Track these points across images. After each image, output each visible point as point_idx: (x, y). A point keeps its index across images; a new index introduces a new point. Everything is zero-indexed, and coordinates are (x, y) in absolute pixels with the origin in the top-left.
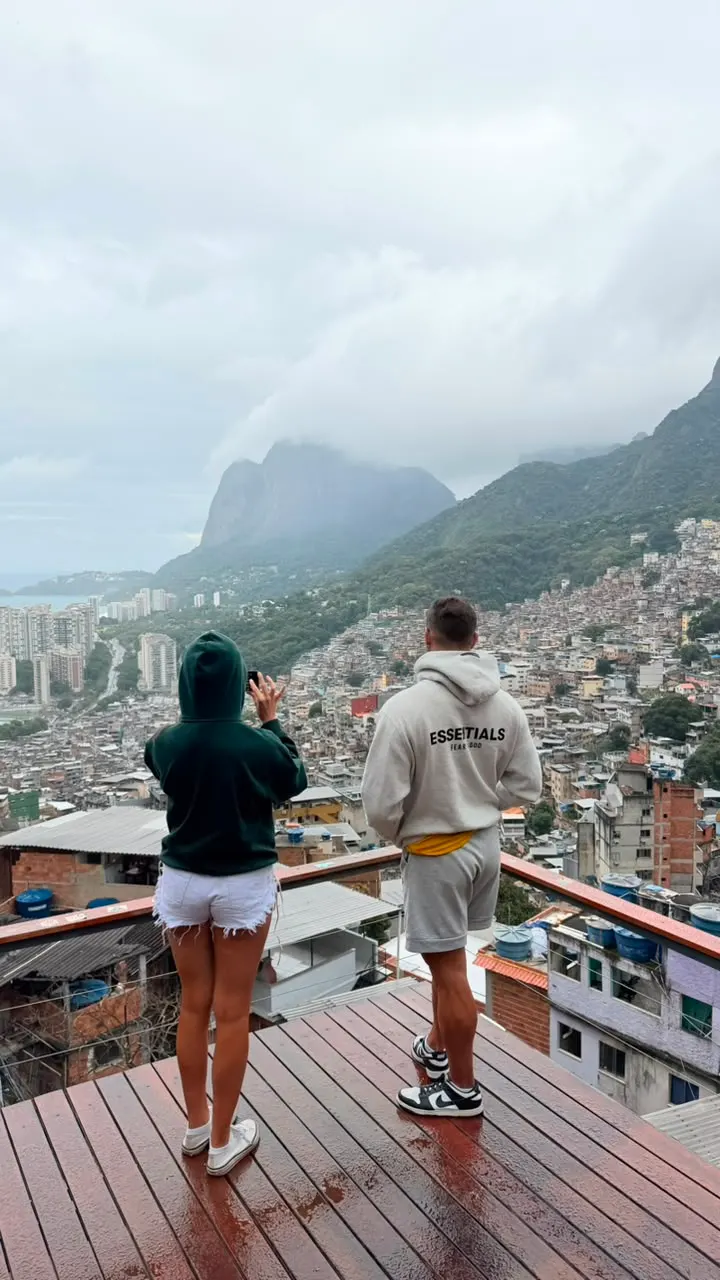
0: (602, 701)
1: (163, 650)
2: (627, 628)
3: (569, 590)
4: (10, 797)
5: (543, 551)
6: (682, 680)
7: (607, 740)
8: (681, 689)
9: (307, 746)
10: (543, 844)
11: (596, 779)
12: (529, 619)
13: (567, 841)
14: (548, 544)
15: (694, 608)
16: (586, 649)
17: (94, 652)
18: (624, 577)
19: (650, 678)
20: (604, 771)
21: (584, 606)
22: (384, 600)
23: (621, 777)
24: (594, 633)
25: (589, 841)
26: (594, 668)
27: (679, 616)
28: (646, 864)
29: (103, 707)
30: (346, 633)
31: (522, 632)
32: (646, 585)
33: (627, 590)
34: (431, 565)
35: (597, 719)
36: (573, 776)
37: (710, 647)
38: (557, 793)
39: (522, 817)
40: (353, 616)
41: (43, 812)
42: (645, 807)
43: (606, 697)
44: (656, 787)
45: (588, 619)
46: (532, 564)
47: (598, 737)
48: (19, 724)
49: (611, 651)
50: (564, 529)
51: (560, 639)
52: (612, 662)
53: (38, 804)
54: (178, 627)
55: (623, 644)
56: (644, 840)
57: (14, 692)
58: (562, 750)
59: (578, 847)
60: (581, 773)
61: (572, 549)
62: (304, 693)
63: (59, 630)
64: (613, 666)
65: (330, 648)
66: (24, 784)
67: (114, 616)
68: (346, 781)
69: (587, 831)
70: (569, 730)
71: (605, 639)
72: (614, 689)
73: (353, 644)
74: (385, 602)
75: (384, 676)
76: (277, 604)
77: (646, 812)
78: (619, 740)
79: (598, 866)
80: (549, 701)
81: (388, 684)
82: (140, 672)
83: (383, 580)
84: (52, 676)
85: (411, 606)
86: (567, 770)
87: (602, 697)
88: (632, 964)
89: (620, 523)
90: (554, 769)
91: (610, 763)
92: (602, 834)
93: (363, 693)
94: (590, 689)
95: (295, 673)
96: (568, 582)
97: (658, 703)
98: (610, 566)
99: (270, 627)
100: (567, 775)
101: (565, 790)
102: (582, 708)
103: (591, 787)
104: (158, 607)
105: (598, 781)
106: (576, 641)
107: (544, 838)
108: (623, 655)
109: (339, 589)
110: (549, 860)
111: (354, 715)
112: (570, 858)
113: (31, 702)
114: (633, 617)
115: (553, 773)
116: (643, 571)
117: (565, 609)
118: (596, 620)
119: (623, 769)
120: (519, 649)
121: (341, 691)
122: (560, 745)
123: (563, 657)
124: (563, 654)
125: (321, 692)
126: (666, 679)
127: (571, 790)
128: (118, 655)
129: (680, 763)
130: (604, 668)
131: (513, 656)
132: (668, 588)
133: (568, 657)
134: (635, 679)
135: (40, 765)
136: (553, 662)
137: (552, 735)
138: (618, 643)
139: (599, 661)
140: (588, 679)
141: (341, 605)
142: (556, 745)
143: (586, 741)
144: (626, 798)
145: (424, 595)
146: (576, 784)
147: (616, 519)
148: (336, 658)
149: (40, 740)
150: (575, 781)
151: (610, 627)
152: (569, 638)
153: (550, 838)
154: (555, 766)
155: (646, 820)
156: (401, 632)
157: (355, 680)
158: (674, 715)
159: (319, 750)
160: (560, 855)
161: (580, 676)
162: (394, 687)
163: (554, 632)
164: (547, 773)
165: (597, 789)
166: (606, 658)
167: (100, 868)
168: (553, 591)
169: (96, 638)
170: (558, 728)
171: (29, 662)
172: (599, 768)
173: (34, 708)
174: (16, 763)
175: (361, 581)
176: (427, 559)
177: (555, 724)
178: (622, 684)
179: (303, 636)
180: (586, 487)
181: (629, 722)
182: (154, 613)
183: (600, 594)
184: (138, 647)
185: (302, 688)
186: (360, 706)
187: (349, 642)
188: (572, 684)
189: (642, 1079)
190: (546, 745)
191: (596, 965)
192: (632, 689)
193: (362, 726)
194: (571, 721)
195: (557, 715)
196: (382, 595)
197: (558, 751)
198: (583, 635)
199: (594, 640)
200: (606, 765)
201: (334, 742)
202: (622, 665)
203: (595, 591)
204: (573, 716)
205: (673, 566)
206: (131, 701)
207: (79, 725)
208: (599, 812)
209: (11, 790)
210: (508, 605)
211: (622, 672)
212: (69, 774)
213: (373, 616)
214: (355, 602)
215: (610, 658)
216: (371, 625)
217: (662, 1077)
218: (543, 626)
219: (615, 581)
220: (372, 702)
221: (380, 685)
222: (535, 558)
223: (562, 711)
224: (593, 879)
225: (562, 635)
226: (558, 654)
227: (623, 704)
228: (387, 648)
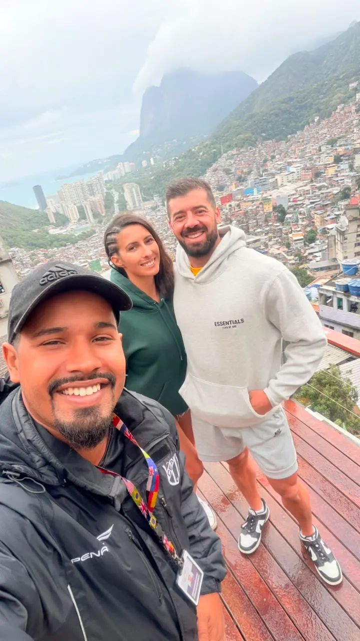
0: (337, 177)
1: (134, 190)
2: (348, 136)
3: (319, 122)
4: (89, 263)
5: (304, 103)
7: (340, 195)
10: (312, 248)
11: (335, 215)
12: (299, 142)
13: (323, 245)
14: (307, 99)
16: (328, 152)
17: (106, 197)
18: (346, 110)
20: (339, 210)
21: (326, 129)
22: (229, 146)
23: (348, 212)
25: (333, 243)
26: (333, 161)
28: (359, 249)
30: (213, 166)
31: (297, 149)
33: (348, 116)
34: (250, 122)
35: (335, 186)
36: (325, 215)
38: (317, 224)
39: (302, 237)
40: (215, 158)
41: (103, 267)
42: (359, 224)
43: (339, 174)
45: (329, 136)
46: (300, 111)
47: (336, 194)
48: (84, 233)
49: (341, 150)
50: (315, 88)
51: (316, 149)
52: (341, 156)
53: (100, 264)
54: (138, 178)
55: (347, 145)
56: (358, 239)
57: (79, 220)
58: (319, 204)
59: (328, 247)
60: (328, 213)
61: (319, 99)
63: (89, 190)
64: (342, 158)
65: (207, 175)
66: (93, 257)
67: (110, 179)
69: (332, 239)
70: (322, 193)
71: (338, 145)
72: (343, 169)
73: (217, 171)
75: (233, 184)
76: (179, 158)
77: (359, 226)
78: (345, 194)
79: (337, 253)
80: (312, 181)
81: (236, 188)
82: (126, 202)
83: (227, 136)
84: (92, 210)
85: (242, 147)
86: (322, 213)
87: (337, 174)
89: (343, 79)
90: (315, 213)
91: (341, 206)
92: (339, 239)
93: (225, 194)
94: (331, 172)
96: (318, 118)
98: (339, 104)
99: (178, 170)
100: (322, 215)
101: (321, 222)
102: (328, 181)
103: (333, 219)
104: (128, 170)
105: (336, 215)
106: (323, 149)
107: (313, 245)
108: (347, 151)
109: (207, 145)
110: (315, 254)
111: (222, 205)
112: (324, 252)
113: (87, 223)
114: (351, 130)
115: (315, 215)
116: (356, 104)
117: (317, 133)
118: (333, 136)
119: (348, 208)
120: (296, 158)
122: (318, 202)
123: (318, 158)
124: (317, 156)
127: (324, 221)
128: (116, 196)
130: (338, 160)
131: (293, 162)
133: (320, 158)
134: (353, 162)
135: (97, 248)
136: (313, 162)
137: (314, 198)
138: (345, 145)
139: (335, 157)
140: (330, 167)
141: (209, 152)
142: (316, 202)
143: (331, 197)
144: (350, 221)
145: (247, 140)
146: (326, 218)
147: (341, 77)
148: (210, 179)
150: (325, 217)
151: (339, 138)
152: (320, 147)
153: (315, 245)
154: (316, 212)
156: (239, 161)
157: (221, 188)
160: (320, 251)
161: (326, 166)
162: (239, 188)
163: (313, 146)
164: (312, 216)
165: (336, 219)
166: (338, 154)
168: (311, 124)
169: (105, 191)
170: (316, 194)
171: (82, 206)
172: (336, 209)
173: (88, 225)
174: (88, 249)
175: (216, 139)
176: (247, 120)
177: (315, 192)
178: (347, 166)
179: (194, 171)
180: (325, 61)
181: (350, 184)
182: (126, 174)
183: (335, 121)
184: (123, 191)
186: (224, 200)
187: (215, 170)
188: (323, 171)
190: (312, 203)
191: (340, 300)
192: (351, 168)
193: (227, 209)
194: (323, 189)
195: (316, 187)
196: (227, 144)
197: (317, 204)
198: (327, 145)
199: (332, 146)
200: (339, 207)
202: (346, 156)
203: (332, 120)
204: (323, 186)
208: (337, 230)
209: (88, 260)
210: (289, 136)
211: (346, 160)
213: (225, 155)
214: (215, 150)
215: (341, 154)
216: (224, 160)
218: (307, 144)
219: (342, 112)
220: (230, 197)
221: (233, 189)
222: (301, 108)
223: (318, 185)
224: (335, 259)
225: (316, 147)
226: (315, 157)
227: (347, 176)
228: (233, 170)
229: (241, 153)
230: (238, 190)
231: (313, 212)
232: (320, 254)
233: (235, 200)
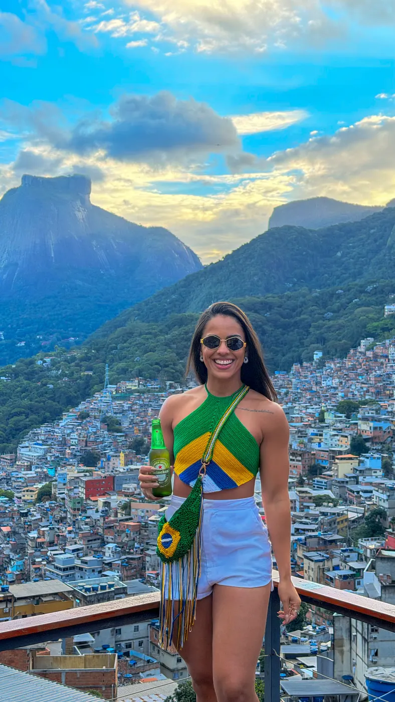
0: (357, 483)
2: (382, 404)
3: (321, 364)
5: (293, 321)
7: (363, 525)
9: (33, 534)
10: (295, 641)
11: (351, 568)
13: (321, 637)
14: (300, 314)
16: (339, 426)
18: (379, 350)
20: (360, 559)
21: (337, 380)
22: (124, 371)
23: (378, 565)
24: (349, 409)
25: (345, 636)
26: (349, 447)
30: (80, 407)
33: (382, 364)
34: (175, 332)
35: (351, 503)
36: (328, 564)
40: (85, 391)
43: (361, 479)
45: (340, 394)
46: (283, 334)
47: (354, 521)
49: (366, 428)
50: (316, 297)
51: (312, 415)
52: (367, 440)
55: (379, 420)
58: (315, 537)
59: (333, 645)
60: (336, 561)
61: (324, 319)
62: (32, 474)
64: (368, 444)
65: (62, 423)
68: (78, 574)
69: (343, 625)
70: (324, 514)
71: (359, 416)
72: (370, 469)
73: (88, 419)
74: (125, 375)
75: (122, 455)
78: (374, 525)
79: (355, 664)
80: (301, 483)
81: (126, 465)
83: (122, 349)
85: (153, 378)
86: (321, 558)
87: (356, 478)
89: (375, 292)
90: (306, 557)
91: (366, 551)
92: (359, 628)
93: (99, 474)
94: (344, 469)
95: (22, 451)
96: (320, 354)
98: (363, 337)
100: (321, 564)
102: (337, 490)
103: (345, 577)
105: (354, 570)
106: (329, 418)
107: (297, 634)
108: (378, 433)
109: (73, 359)
110: (301, 659)
111: (88, 498)
112: (324, 656)
114: (388, 392)
115: (306, 561)
117: (318, 383)
118: (350, 395)
119: (380, 557)
121: (73, 472)
122: (313, 531)
123: (316, 435)
124: (316, 431)
125: (51, 473)
130: (359, 447)
133: (321, 435)
134: (390, 458)
136: (306, 440)
137: (304, 520)
138: (373, 419)
139: (353, 439)
140: (342, 459)
141: (76, 376)
142: (308, 530)
143: (341, 526)
144: (384, 588)
145: (167, 366)
147: (369, 288)
148: (69, 435)
150: (329, 570)
151: (365, 403)
152: (322, 413)
153: (304, 635)
154: (308, 554)
156: (141, 406)
157: (90, 460)
159: (47, 539)
160: (314, 653)
161: (334, 455)
162: (133, 467)
163: (306, 408)
164: (299, 562)
165: (353, 580)
166: (361, 436)
168: (305, 364)
170: (311, 512)
172: (354, 555)
175: (98, 350)
176: (170, 328)
177: (308, 507)
178: (378, 464)
179: (31, 410)
180: (339, 254)
181: (386, 505)
183: (353, 368)
185: (29, 468)
186: (94, 489)
187: (83, 416)
188: (327, 465)
190: (299, 531)
192: (387, 469)
193: (97, 511)
194: (325, 504)
195: (310, 498)
196: (122, 365)
197: (311, 537)
198: (336, 411)
199: (348, 417)
200: (361, 551)
201: (65, 530)
202: (376, 443)
203: (349, 364)
204: (327, 499)
211: (378, 451)
213: (112, 388)
214: (91, 373)
215: (365, 436)
216: (109, 399)
218: (294, 401)
219: (369, 354)
220: (109, 485)
221: (119, 465)
222: (286, 327)
223: (315, 493)
224: (349, 679)
225: (314, 410)
226: (310, 431)
227: (378, 485)
228: (125, 424)
229: (149, 391)
230: (132, 470)
231: (300, 553)
232: (312, 661)
233: (120, 493)
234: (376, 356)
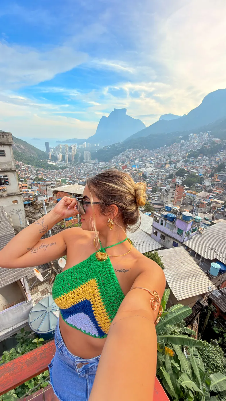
0: (169, 169)
1: (88, 154)
2: (176, 155)
3: (166, 147)
4: (61, 180)
5: (161, 139)
6: (185, 166)
7: (169, 176)
8: (184, 168)
10: (154, 194)
12: (157, 152)
13: (159, 194)
14: (163, 137)
15: (189, 152)
16: (167, 159)
17: (76, 154)
19: (178, 165)
21: (168, 150)
22: (130, 147)
23: (171, 184)
25: (163, 195)
26: (168, 163)
27: (186, 154)
28: (173, 199)
29: (77, 164)
31: (156, 155)
32: (181, 147)
33: (177, 148)
35: (167, 173)
36: (162, 183)
37: (191, 160)
38: (158, 185)
39: (151, 189)
40: (124, 150)
41: (67, 182)
42: (174, 189)
44: (177, 186)
45: (168, 153)
47: (167, 176)
48: (63, 167)
49: (172, 159)
51: (163, 157)
52: (172, 162)
53: (66, 181)
54: (91, 150)
55: (175, 158)
56: (173, 195)
57: (62, 161)
58: (160, 178)
59: (161, 196)
60: (163, 182)
62: (113, 164)
63: (69, 150)
65: (119, 156)
66: (64, 177)
67: (79, 148)
69: (163, 193)
70: (162, 174)
71: (171, 157)
72: (171, 167)
75: (128, 162)
76: (109, 147)
77: (174, 190)
78: (171, 176)
79: (164, 199)
80: (159, 169)
82: (84, 158)
83: (130, 143)
84: (68, 158)
85: (135, 149)
86: (161, 181)
88: (169, 221)
89: (178, 134)
91: (169, 181)
92: (165, 194)
93: (125, 165)
94: (167, 166)
95: (112, 160)
96: (166, 145)
97: (179, 170)
99: (108, 151)
101: (160, 185)
105: (166, 184)
106: (166, 157)
107: (155, 193)
108: (174, 160)
109: (121, 144)
110: (155, 197)
111: (122, 169)
112: (159, 197)
113: (65, 163)
114: (177, 153)
115: (158, 182)
116: (181, 144)
117: (165, 151)
118: (170, 153)
119: (171, 182)
120: (155, 158)
121: (120, 164)
125: (117, 164)
126: (182, 165)
128: (80, 155)
129: (182, 182)
130: (170, 163)
131: (153, 159)
132: (185, 148)
133: (164, 160)
134: (176, 165)
135: (67, 174)
136: (161, 161)
139: (169, 161)
141: (122, 148)
143: (165, 176)
144: (171, 188)
145: (137, 146)
146: (162, 184)
148: (120, 158)
149: (67, 170)
151: (173, 155)
152: (165, 156)
155: (174, 192)
156: (132, 154)
157: (123, 162)
158: (182, 172)
160: (157, 197)
161: (165, 164)
163: (162, 155)
165: (165, 186)
167: (72, 196)
168: (163, 147)
169: (76, 152)
170: (160, 174)
171: (64, 155)
172: (166, 181)
173: (65, 164)
175: (125, 143)
176: (139, 139)
178: (173, 166)
179: (114, 153)
181: (173, 173)
182: (87, 147)
184: (84, 154)
185: (113, 163)
187: (123, 155)
189: (168, 241)
190: (157, 177)
191: (162, 221)
192: (175, 167)
199: (169, 157)
202: (174, 162)
203: (171, 147)
204: (163, 172)
205: (187, 143)
206: (82, 164)
207: (73, 167)
208: (165, 190)
209: (62, 178)
210: (154, 149)
211: (173, 164)
212: (72, 176)
213: (128, 150)
214: (124, 147)
216: (127, 152)
217: (172, 241)
218: (160, 154)
220: (126, 167)
221: (128, 164)
223: (161, 170)
224: (162, 201)
227: (173, 170)
228: (130, 157)
229: (134, 151)
230: (130, 165)
231: (157, 180)
232: (157, 198)
233: (128, 168)
234: (176, 146)
